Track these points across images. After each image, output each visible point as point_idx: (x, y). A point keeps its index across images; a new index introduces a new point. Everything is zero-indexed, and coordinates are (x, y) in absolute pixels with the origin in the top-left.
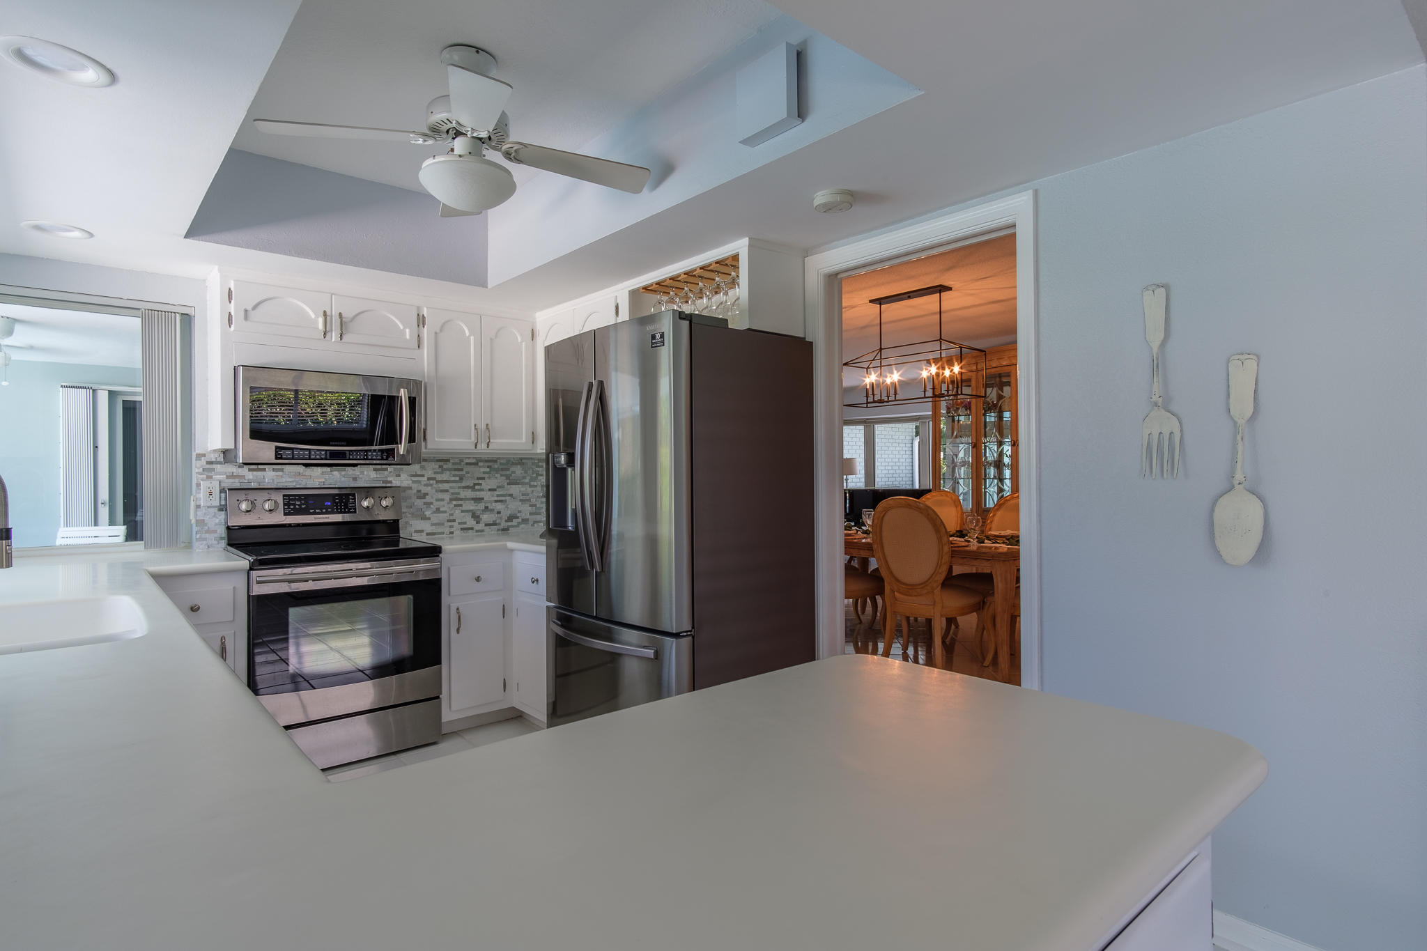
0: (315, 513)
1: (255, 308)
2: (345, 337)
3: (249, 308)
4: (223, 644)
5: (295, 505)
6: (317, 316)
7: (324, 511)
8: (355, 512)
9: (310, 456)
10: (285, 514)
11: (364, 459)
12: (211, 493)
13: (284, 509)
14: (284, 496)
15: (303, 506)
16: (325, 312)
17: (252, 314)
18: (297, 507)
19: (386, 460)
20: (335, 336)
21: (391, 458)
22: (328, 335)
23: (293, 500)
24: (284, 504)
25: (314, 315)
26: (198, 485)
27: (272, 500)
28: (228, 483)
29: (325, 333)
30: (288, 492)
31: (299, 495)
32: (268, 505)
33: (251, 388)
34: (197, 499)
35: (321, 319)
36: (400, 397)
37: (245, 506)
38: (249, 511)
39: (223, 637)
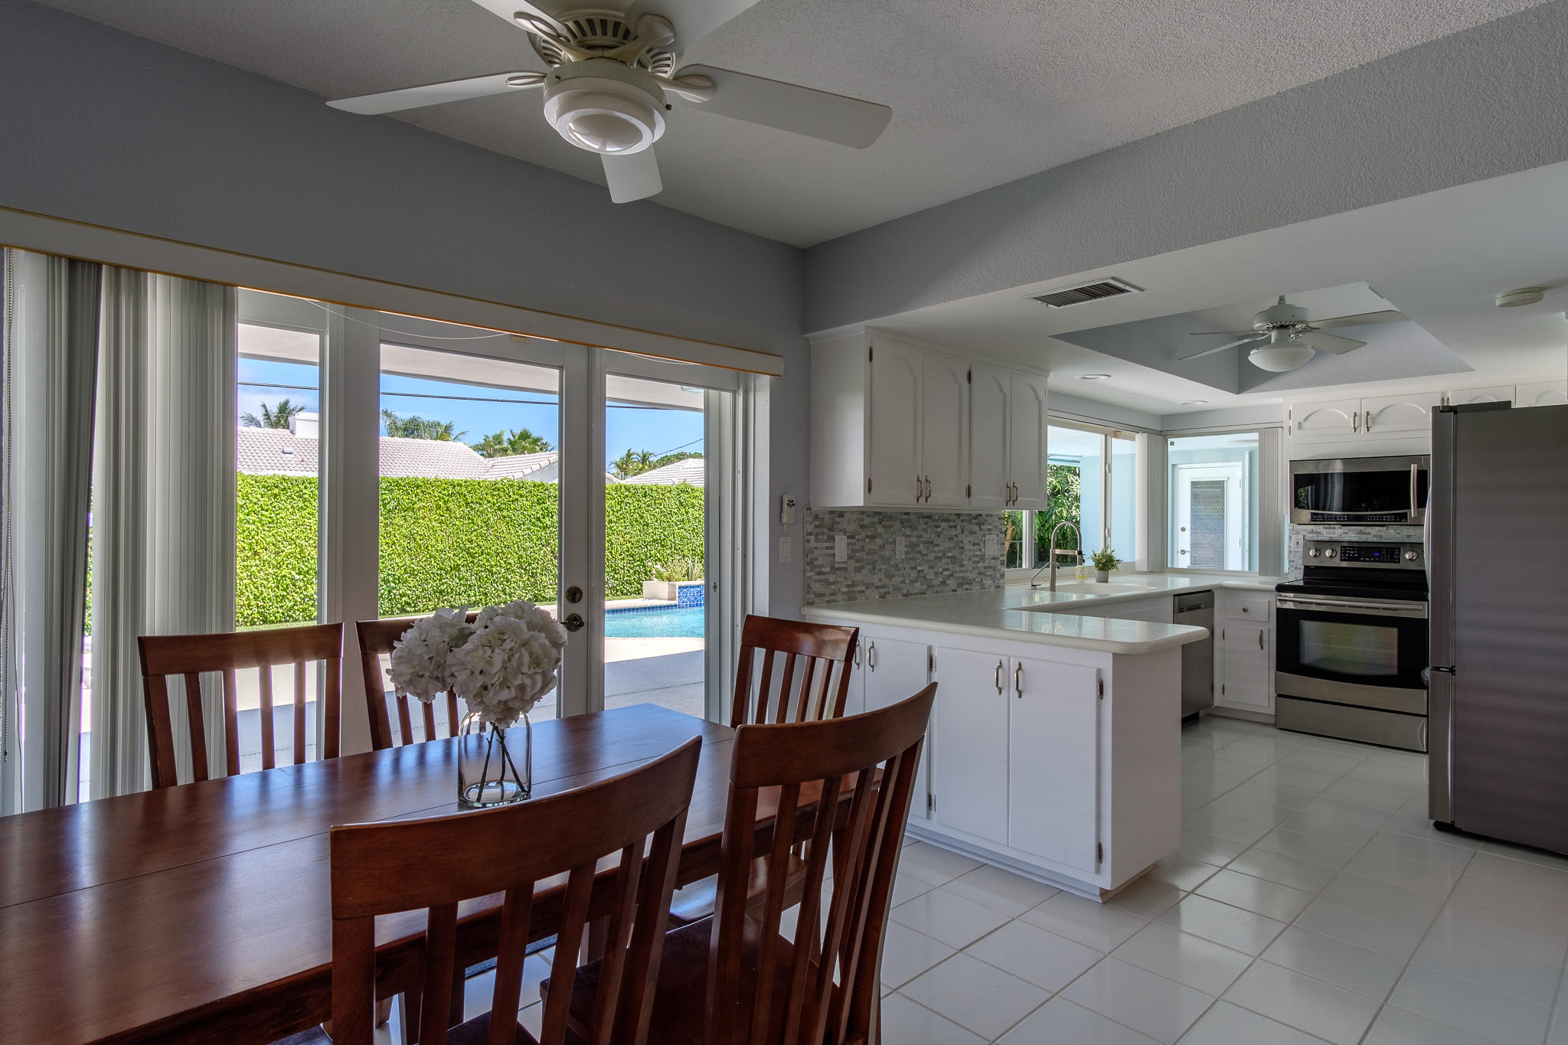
0: (1364, 561)
1: (1305, 420)
2: (1371, 430)
3: (1301, 421)
4: (1261, 635)
5: (1349, 554)
6: (1349, 418)
7: (1372, 559)
8: (1399, 562)
9: (1336, 519)
10: (1341, 560)
11: (1379, 521)
12: (1298, 543)
13: (1341, 556)
14: (1342, 547)
15: (1356, 555)
16: (1355, 413)
17: (1305, 425)
18: (1351, 555)
19: (1400, 521)
20: (1364, 429)
21: (1403, 520)
22: (1358, 430)
23: (1348, 550)
24: (1341, 553)
25: (1348, 418)
26: (1290, 537)
27: (1333, 550)
28: (1309, 537)
29: (1355, 429)
30: (1346, 544)
31: (1354, 547)
32: (1328, 553)
33: (1295, 475)
34: (1289, 547)
35: (1352, 419)
36: (1410, 471)
37: (1312, 553)
38: (1315, 556)
39: (1261, 631)
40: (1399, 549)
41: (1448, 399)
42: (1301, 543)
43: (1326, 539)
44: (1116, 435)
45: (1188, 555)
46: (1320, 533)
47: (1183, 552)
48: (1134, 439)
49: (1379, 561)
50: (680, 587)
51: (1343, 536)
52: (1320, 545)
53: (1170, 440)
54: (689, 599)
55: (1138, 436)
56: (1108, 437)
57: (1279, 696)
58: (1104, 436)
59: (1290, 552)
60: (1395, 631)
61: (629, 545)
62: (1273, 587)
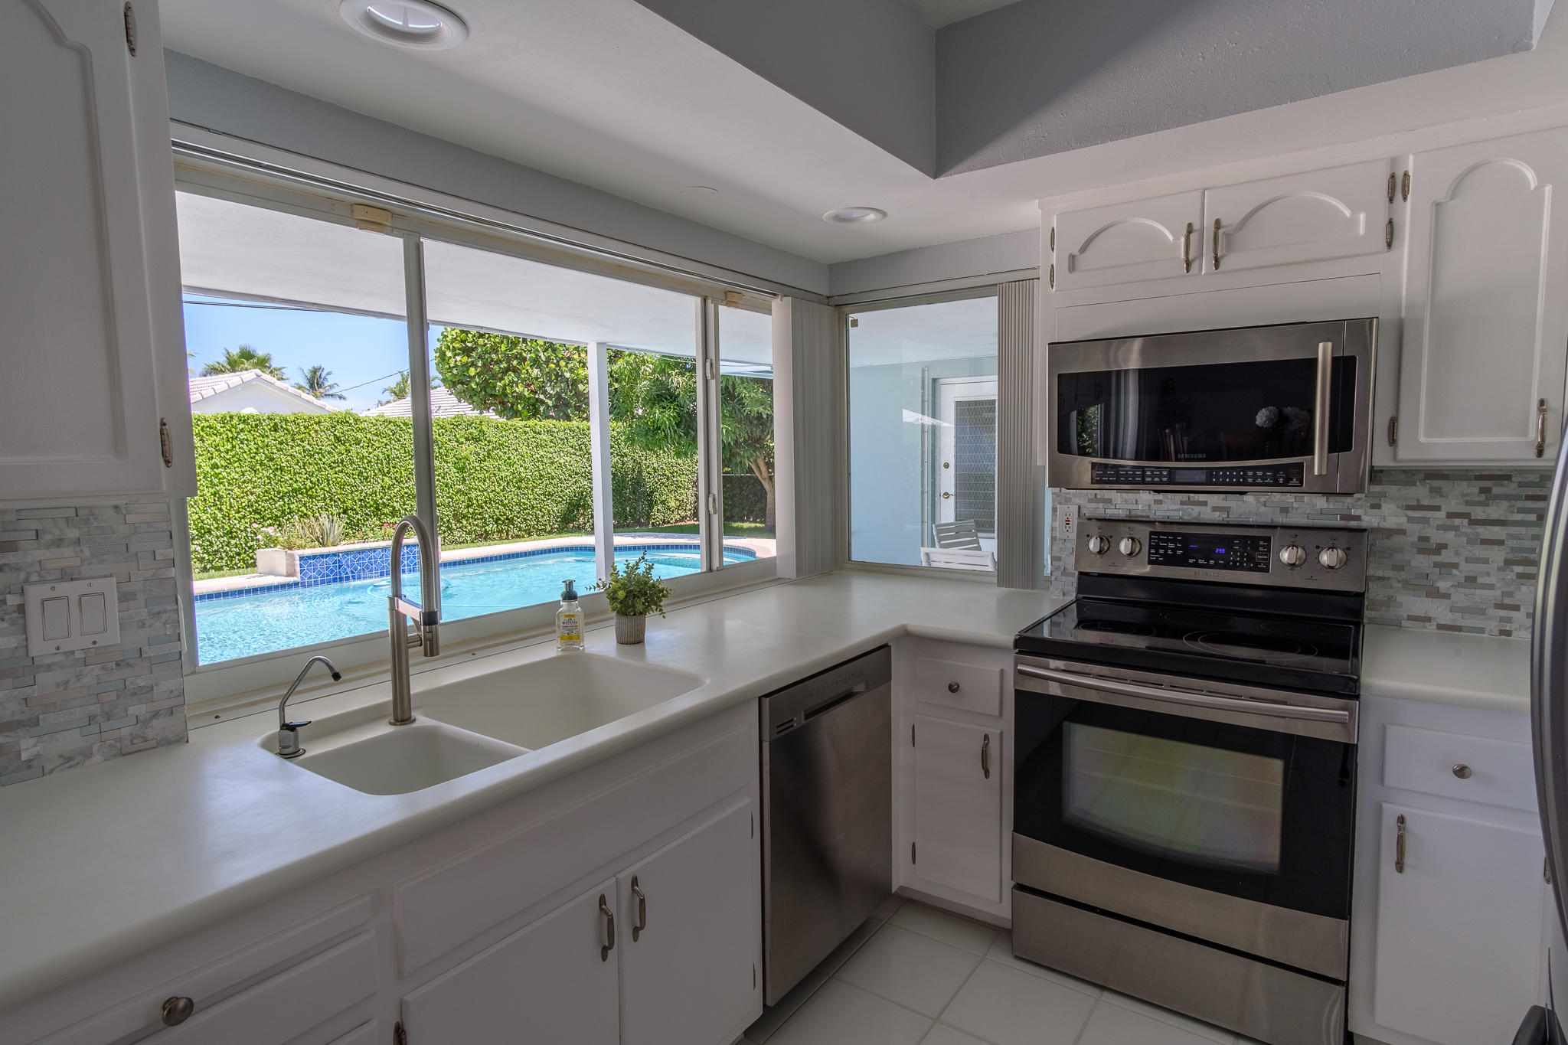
0: (1196, 565)
1: (1084, 248)
2: (1224, 265)
3: (1076, 252)
4: (986, 745)
5: (1166, 548)
6: (1176, 238)
7: (1212, 562)
8: (1267, 570)
9: (1143, 479)
10: (1150, 562)
11: (1240, 484)
12: (1068, 522)
13: (1150, 553)
14: (1151, 533)
15: (1179, 552)
16: (1190, 225)
17: (1084, 261)
18: (1170, 552)
19: (1284, 485)
20: (1207, 263)
21: (1295, 482)
22: (1195, 266)
23: (1163, 541)
24: (1151, 547)
25: (1171, 236)
26: (1054, 510)
27: (1133, 539)
28: (1090, 509)
29: (1188, 264)
30: (1159, 528)
31: (1175, 535)
32: (1124, 546)
33: (1060, 376)
34: (1053, 529)
35: (1183, 240)
36: (1315, 360)
37: (1093, 545)
38: (1100, 552)
39: (986, 737)
40: (1268, 539)
41: (1406, 175)
42: (1074, 522)
43: (1121, 513)
44: (730, 298)
45: (952, 499)
46: (1110, 501)
47: (947, 495)
48: (768, 311)
49: (1225, 567)
50: (301, 558)
51: (1154, 507)
52: (1109, 527)
53: (852, 316)
54: (319, 573)
55: (776, 304)
56: (709, 302)
57: (1020, 887)
58: (699, 300)
59: (1053, 539)
60: (1277, 766)
61: (252, 498)
62: (1009, 639)
